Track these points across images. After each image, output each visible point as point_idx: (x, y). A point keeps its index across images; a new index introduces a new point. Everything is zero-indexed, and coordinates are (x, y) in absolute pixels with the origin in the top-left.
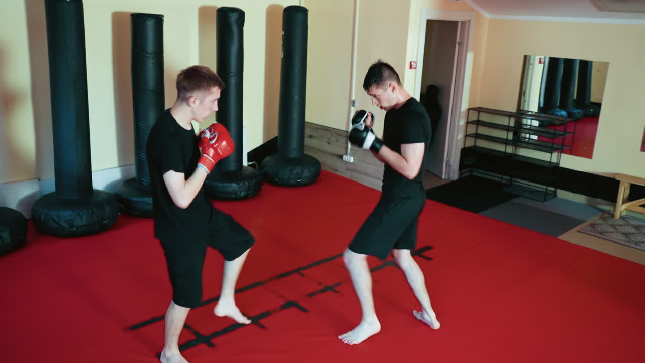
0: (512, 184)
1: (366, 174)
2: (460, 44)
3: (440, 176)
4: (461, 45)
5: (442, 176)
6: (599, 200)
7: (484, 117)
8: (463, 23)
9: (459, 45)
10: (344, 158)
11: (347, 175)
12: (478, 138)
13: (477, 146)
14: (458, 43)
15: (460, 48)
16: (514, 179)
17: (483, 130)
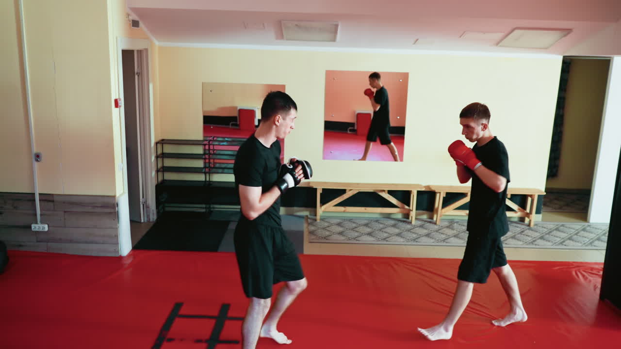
0: (212, 211)
1: (71, 241)
2: (138, 74)
3: (139, 221)
4: (140, 76)
5: (141, 220)
6: (295, 208)
7: (168, 149)
8: (140, 52)
9: (138, 76)
10: (33, 228)
11: (42, 248)
12: (165, 171)
13: (166, 180)
14: (137, 73)
15: (140, 78)
16: (212, 206)
17: (169, 163)
